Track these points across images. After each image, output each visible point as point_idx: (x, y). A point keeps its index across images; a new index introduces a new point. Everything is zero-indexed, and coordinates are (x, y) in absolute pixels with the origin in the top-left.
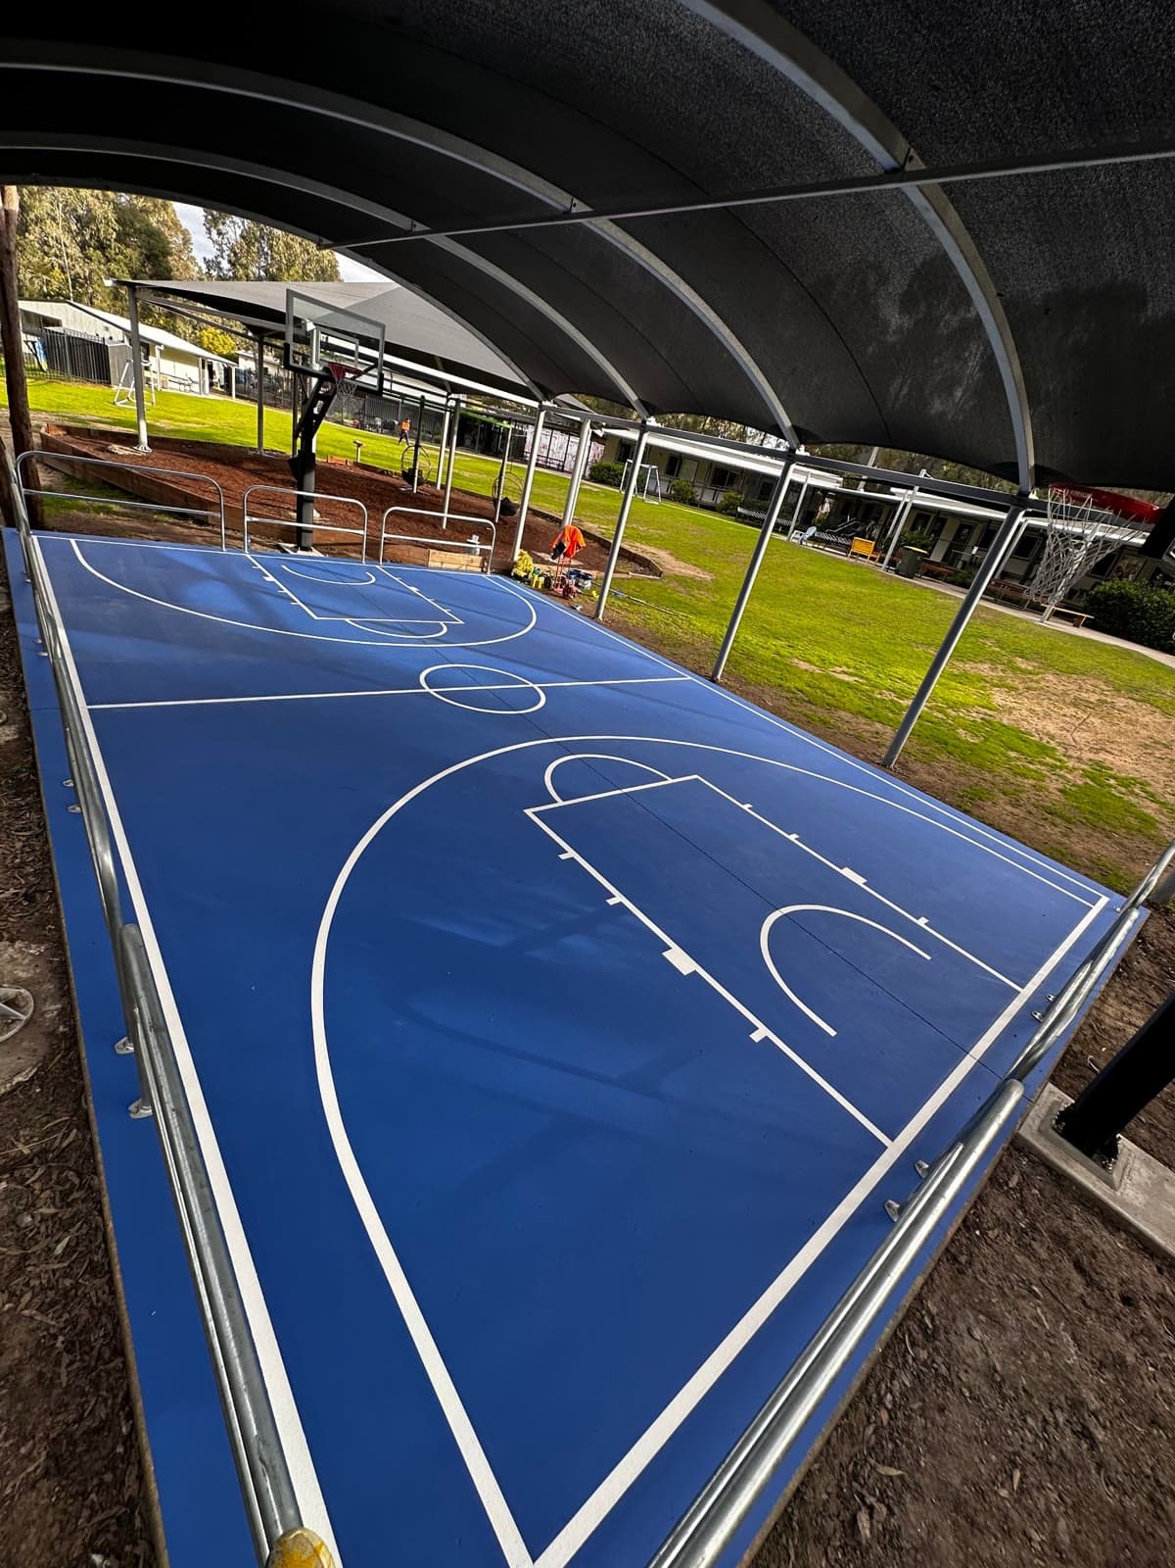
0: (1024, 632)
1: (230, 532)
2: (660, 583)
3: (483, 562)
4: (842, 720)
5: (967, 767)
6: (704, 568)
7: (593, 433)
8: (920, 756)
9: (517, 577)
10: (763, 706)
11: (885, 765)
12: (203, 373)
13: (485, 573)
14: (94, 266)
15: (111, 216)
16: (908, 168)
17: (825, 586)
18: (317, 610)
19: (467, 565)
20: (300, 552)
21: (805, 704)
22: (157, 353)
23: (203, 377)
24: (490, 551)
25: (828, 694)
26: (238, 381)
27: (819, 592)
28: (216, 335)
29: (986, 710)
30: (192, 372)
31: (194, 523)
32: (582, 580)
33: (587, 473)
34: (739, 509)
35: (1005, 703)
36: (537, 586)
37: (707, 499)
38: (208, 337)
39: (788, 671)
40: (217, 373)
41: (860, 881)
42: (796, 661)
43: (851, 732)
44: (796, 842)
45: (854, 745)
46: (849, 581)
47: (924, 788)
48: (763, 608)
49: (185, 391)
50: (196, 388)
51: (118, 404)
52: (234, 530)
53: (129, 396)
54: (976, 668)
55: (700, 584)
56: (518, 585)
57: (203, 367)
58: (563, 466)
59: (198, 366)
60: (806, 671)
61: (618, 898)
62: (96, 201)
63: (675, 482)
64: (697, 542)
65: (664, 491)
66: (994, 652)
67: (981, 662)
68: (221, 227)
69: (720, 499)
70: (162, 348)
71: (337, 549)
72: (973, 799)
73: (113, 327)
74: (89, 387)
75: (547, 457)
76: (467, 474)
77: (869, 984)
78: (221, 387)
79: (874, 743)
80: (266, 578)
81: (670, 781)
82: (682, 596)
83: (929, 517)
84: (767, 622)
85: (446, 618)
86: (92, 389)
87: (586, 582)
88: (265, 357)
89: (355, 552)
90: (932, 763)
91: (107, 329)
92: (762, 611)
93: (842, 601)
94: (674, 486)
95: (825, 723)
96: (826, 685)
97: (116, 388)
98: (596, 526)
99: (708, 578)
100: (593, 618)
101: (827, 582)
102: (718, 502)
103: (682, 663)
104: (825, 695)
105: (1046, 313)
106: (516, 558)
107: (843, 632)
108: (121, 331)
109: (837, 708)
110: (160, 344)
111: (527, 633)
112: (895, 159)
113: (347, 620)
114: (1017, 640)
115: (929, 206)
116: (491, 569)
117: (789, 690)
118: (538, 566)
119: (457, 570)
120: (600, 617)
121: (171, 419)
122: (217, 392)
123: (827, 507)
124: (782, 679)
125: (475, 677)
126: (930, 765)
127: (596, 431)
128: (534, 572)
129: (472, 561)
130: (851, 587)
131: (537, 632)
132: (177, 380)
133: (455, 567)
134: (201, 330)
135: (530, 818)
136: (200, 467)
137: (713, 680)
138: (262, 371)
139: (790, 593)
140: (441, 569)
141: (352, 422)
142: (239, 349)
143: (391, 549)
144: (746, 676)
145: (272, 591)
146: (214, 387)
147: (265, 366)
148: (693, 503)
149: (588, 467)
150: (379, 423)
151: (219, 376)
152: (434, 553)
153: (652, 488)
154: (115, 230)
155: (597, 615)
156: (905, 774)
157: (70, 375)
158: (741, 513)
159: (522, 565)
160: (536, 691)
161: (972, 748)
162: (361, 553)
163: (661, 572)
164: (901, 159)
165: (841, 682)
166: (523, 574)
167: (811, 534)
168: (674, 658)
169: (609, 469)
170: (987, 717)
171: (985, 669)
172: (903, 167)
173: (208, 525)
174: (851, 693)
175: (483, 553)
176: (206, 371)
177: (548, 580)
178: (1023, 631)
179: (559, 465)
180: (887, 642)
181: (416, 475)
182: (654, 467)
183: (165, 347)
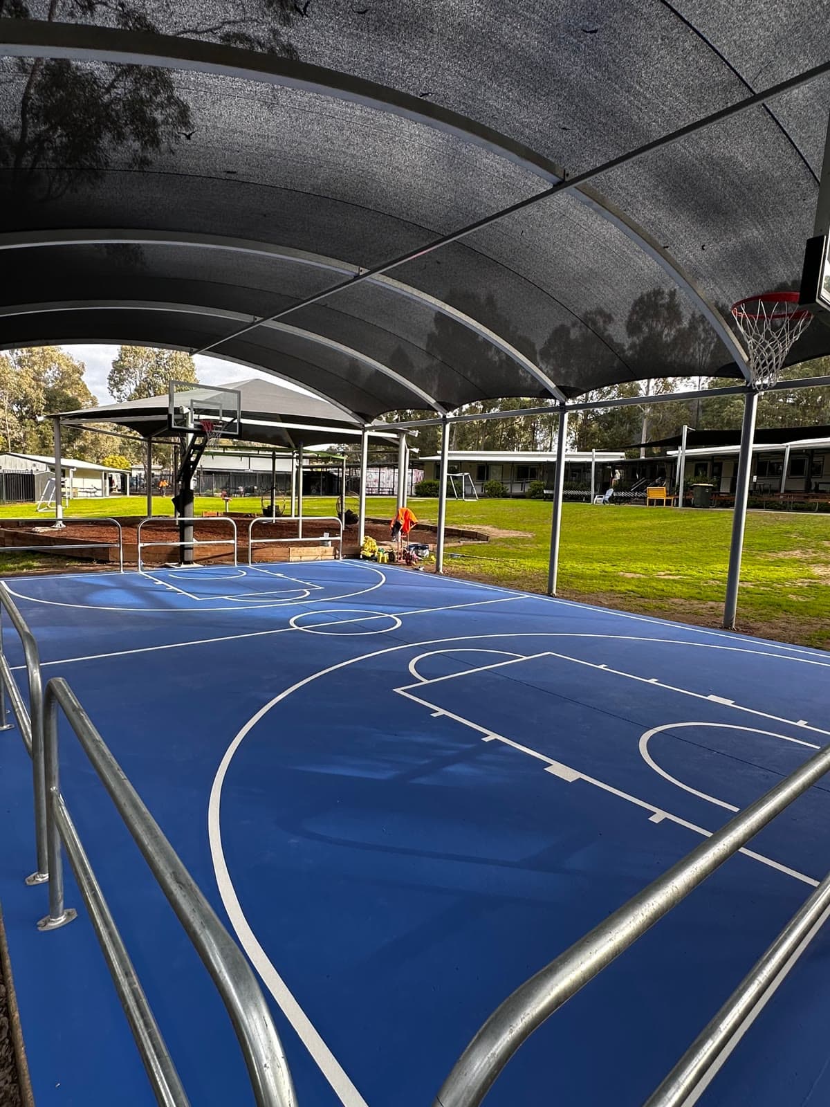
0: (822, 523)
1: (126, 564)
2: (489, 545)
3: (335, 551)
4: (676, 604)
5: (807, 618)
6: (525, 530)
7: (411, 452)
8: (758, 617)
9: (365, 558)
10: (601, 605)
11: (727, 627)
12: (105, 483)
13: (338, 559)
14: (28, 429)
15: (42, 396)
16: (567, 179)
17: (634, 525)
18: (198, 595)
19: (322, 556)
20: (183, 566)
21: (638, 599)
22: (71, 474)
23: (105, 484)
24: (339, 541)
25: (656, 589)
26: (131, 485)
27: (629, 530)
28: (115, 460)
29: (810, 580)
30: (97, 483)
31: (97, 563)
32: (420, 551)
33: (414, 491)
34: (545, 492)
35: (825, 573)
36: (383, 561)
37: (517, 490)
38: (109, 462)
39: (616, 580)
40: (116, 481)
41: (729, 703)
42: (622, 573)
43: (688, 611)
44: (657, 684)
45: (694, 618)
46: (652, 518)
47: (771, 638)
48: (583, 547)
49: (91, 496)
50: (99, 493)
51: (40, 511)
52: (129, 562)
53: (48, 505)
54: (789, 554)
55: (523, 541)
56: (367, 562)
57: (105, 478)
58: (393, 492)
59: (101, 478)
60: (633, 578)
61: (492, 736)
62: (32, 390)
63: (486, 483)
64: (515, 516)
65: (480, 492)
66: (800, 541)
67: (791, 550)
68: (120, 387)
69: (527, 488)
70: (75, 470)
71: (213, 561)
72: (821, 639)
73: (39, 463)
74: (19, 505)
75: (379, 488)
76: (315, 508)
77: (762, 772)
78: (119, 490)
79: (711, 615)
80: (157, 583)
81: (525, 658)
82: (511, 549)
83: (706, 465)
84: (588, 554)
85: (307, 587)
86: (20, 506)
87: (424, 551)
88: (153, 466)
89: (228, 560)
90: (772, 621)
91: (34, 465)
92: (582, 549)
93: (651, 531)
94: (486, 486)
95: (660, 608)
96: (654, 584)
97: (39, 503)
98: (427, 520)
99: (530, 536)
100: (435, 573)
101: (635, 522)
102: (526, 490)
103: (520, 588)
104: (655, 591)
105: (703, 249)
106: (362, 543)
107: (659, 551)
108: (45, 465)
109: (668, 597)
110: (73, 468)
111: (381, 586)
112: (557, 176)
113: (226, 598)
114: (817, 529)
115: (591, 200)
116: (343, 555)
117: (620, 592)
118: (381, 547)
119: (315, 560)
120: (441, 571)
121: (80, 513)
122: (116, 494)
123: (618, 476)
124: (612, 586)
125: (337, 616)
126: (771, 622)
127: (412, 450)
128: (379, 551)
129: (326, 552)
130: (656, 522)
131: (387, 586)
132: (85, 490)
133: (312, 558)
134: (103, 458)
135: (401, 695)
136: (103, 531)
137: (550, 594)
138: (149, 475)
139: (603, 534)
140: (301, 561)
141: (221, 494)
142: (132, 464)
143: (258, 553)
144: (579, 589)
145: (163, 590)
146: (114, 491)
147: (152, 472)
148: (506, 496)
149: (413, 486)
150: (242, 490)
151: (117, 482)
152: (293, 550)
153: (469, 492)
154: (44, 404)
155: (438, 570)
156: (747, 630)
157: (5, 500)
158: (547, 494)
159: (368, 547)
160: (393, 619)
161: (806, 605)
162: (233, 560)
163: (488, 537)
164: (562, 176)
165: (668, 580)
166: (370, 555)
167: (610, 495)
168: (510, 586)
169: (430, 485)
170: (811, 584)
171: (798, 554)
172: (564, 180)
173: (109, 562)
174: (678, 586)
175: (335, 543)
176: (108, 481)
177: (391, 555)
178: (820, 523)
179: (389, 492)
180: (701, 551)
181: (274, 509)
182: (466, 474)
183: (77, 468)
